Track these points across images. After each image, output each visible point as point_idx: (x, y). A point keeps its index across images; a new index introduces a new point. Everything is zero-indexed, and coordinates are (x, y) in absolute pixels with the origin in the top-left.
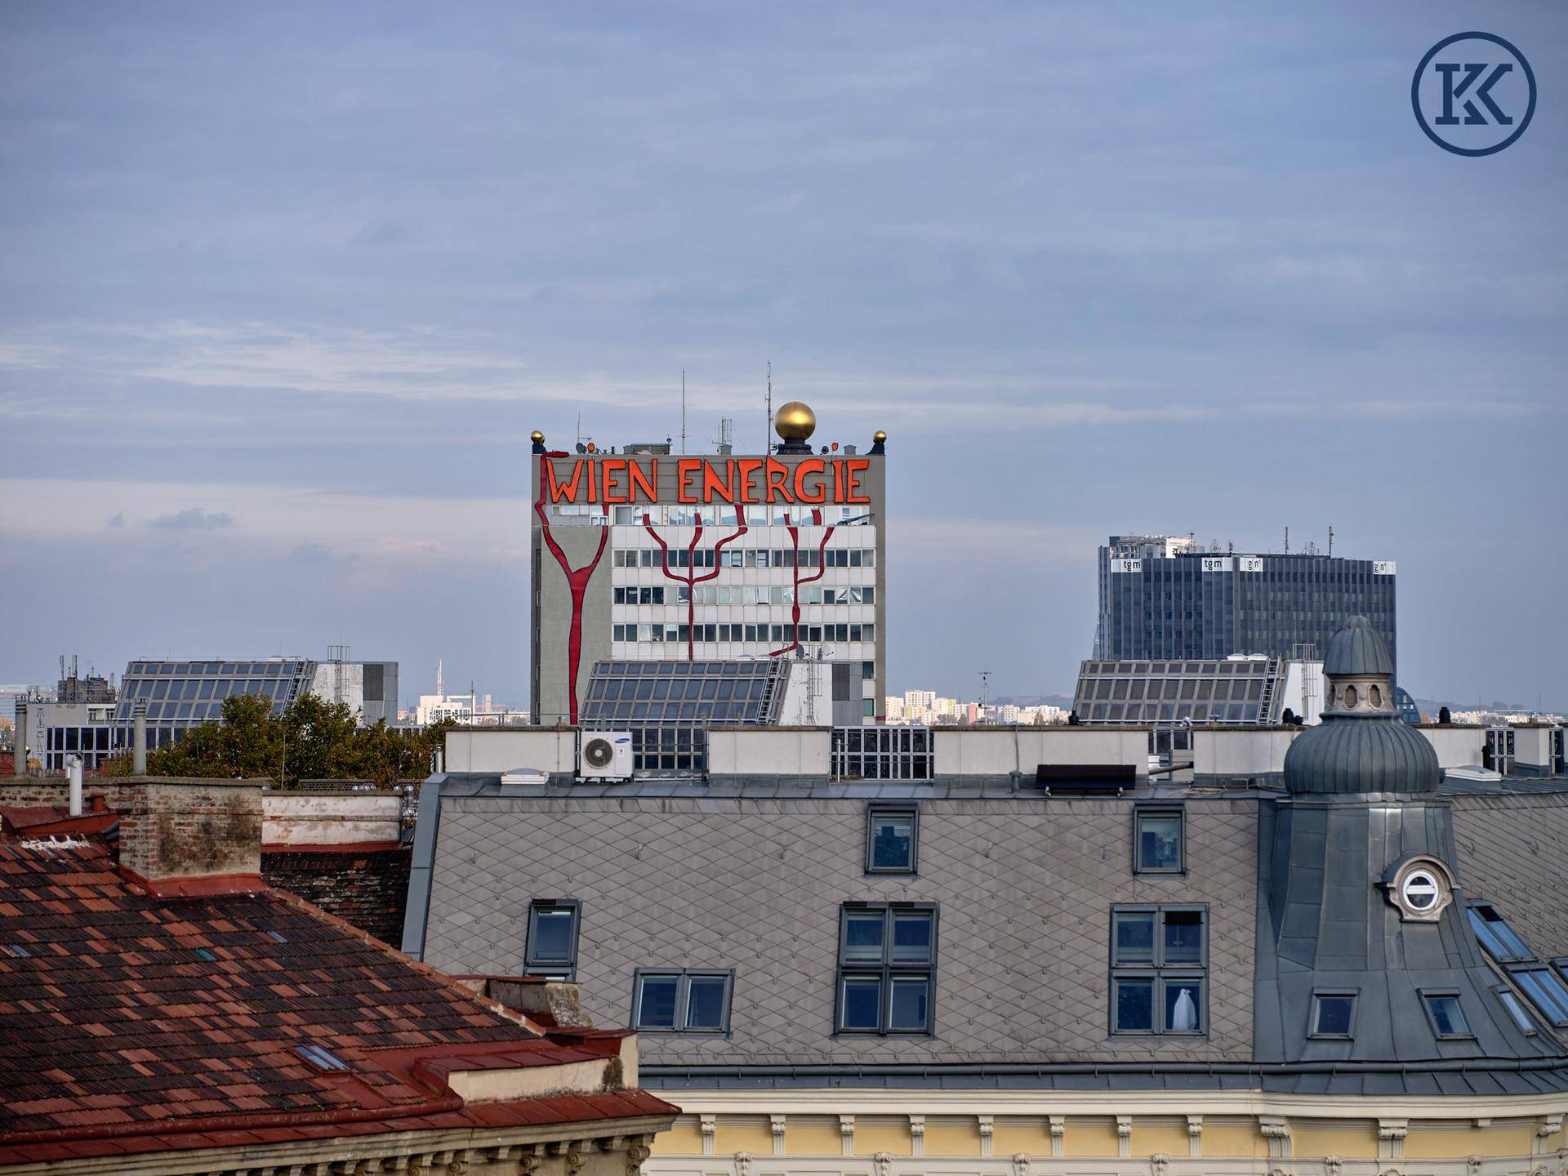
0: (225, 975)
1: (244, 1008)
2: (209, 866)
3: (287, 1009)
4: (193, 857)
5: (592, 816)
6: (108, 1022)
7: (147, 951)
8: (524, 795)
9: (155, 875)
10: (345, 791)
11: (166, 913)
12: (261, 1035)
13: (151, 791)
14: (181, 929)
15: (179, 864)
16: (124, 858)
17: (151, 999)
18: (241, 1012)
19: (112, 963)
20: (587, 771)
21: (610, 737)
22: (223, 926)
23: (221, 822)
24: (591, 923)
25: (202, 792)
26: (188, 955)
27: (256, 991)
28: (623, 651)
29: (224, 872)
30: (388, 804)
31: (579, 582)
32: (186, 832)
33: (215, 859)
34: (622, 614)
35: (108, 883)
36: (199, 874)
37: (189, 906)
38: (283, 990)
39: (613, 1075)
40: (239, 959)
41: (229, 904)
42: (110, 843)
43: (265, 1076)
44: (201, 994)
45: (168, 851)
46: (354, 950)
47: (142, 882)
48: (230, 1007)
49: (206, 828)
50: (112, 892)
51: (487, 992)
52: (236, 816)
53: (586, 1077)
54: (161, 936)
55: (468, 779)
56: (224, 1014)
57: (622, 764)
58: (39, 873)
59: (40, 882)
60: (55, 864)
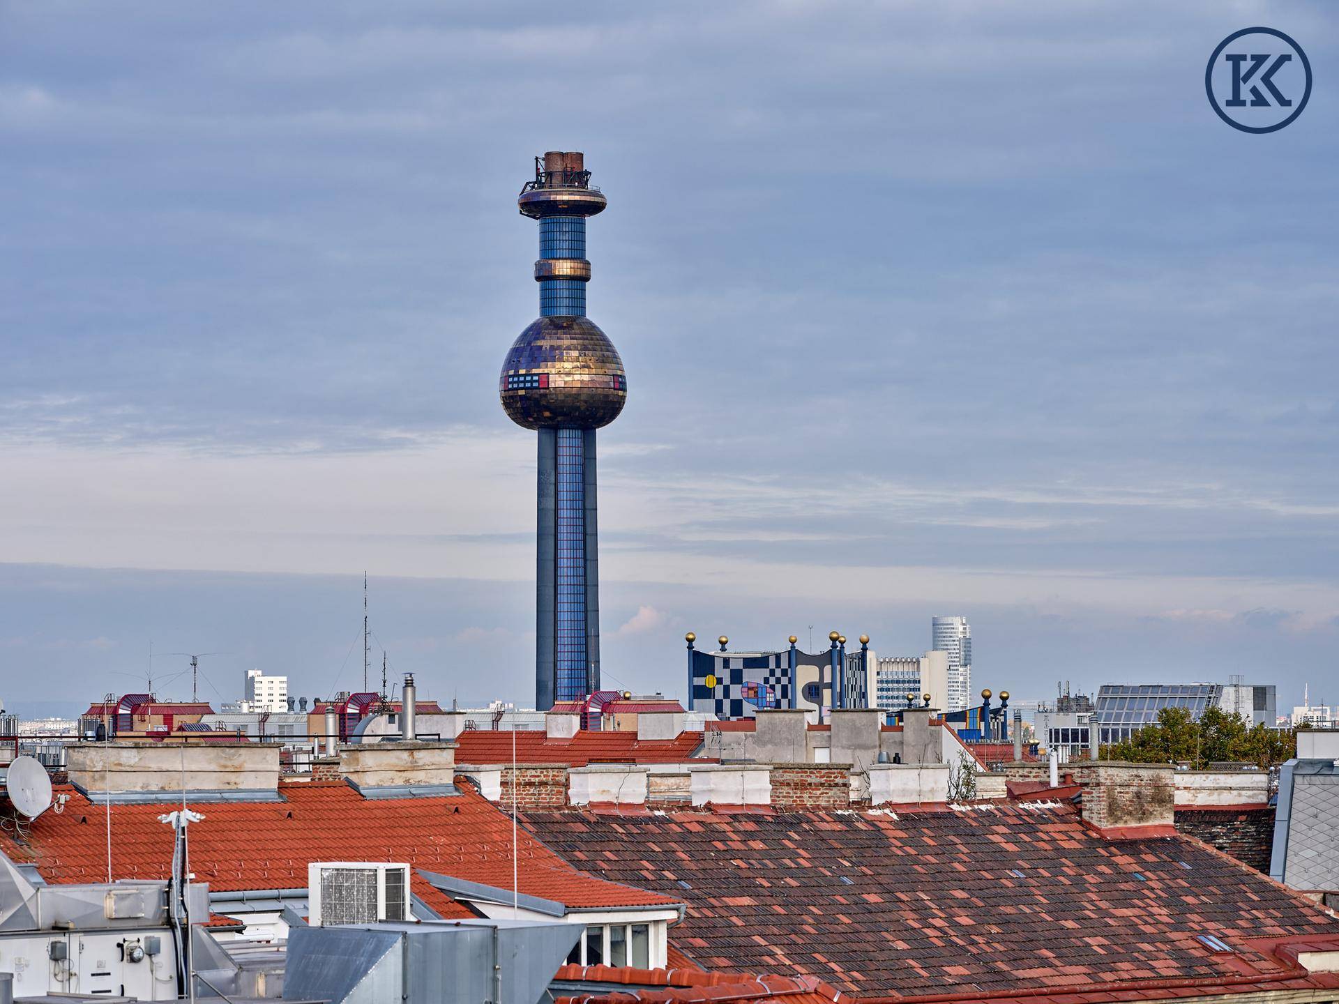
0: (1152, 889)
1: (1164, 911)
2: (1140, 820)
3: (1192, 912)
4: (1130, 813)
6: (1077, 919)
7: (1101, 874)
9: (1105, 825)
11: (1113, 849)
12: (1175, 928)
13: (1102, 771)
14: (1123, 860)
15: (1121, 818)
16: (1085, 814)
17: (1104, 905)
18: (1162, 913)
19: (1078, 882)
22: (1150, 858)
23: (1148, 791)
25: (1135, 772)
26: (1127, 876)
27: (1172, 899)
29: (1150, 823)
30: (1260, 779)
32: (1125, 797)
33: (1144, 815)
35: (1075, 830)
36: (1134, 824)
37: (1127, 845)
38: (1190, 899)
40: (1161, 880)
41: (1153, 844)
42: (1076, 806)
43: (1179, 954)
44: (1136, 901)
45: (1113, 810)
46: (1235, 874)
47: (1097, 830)
48: (1155, 910)
49: (1138, 795)
50: (1078, 836)
51: (1324, 901)
52: (1157, 787)
54: (1109, 864)
55: (1312, 763)
56: (1151, 915)
58: (1031, 824)
59: (1031, 830)
60: (1041, 818)
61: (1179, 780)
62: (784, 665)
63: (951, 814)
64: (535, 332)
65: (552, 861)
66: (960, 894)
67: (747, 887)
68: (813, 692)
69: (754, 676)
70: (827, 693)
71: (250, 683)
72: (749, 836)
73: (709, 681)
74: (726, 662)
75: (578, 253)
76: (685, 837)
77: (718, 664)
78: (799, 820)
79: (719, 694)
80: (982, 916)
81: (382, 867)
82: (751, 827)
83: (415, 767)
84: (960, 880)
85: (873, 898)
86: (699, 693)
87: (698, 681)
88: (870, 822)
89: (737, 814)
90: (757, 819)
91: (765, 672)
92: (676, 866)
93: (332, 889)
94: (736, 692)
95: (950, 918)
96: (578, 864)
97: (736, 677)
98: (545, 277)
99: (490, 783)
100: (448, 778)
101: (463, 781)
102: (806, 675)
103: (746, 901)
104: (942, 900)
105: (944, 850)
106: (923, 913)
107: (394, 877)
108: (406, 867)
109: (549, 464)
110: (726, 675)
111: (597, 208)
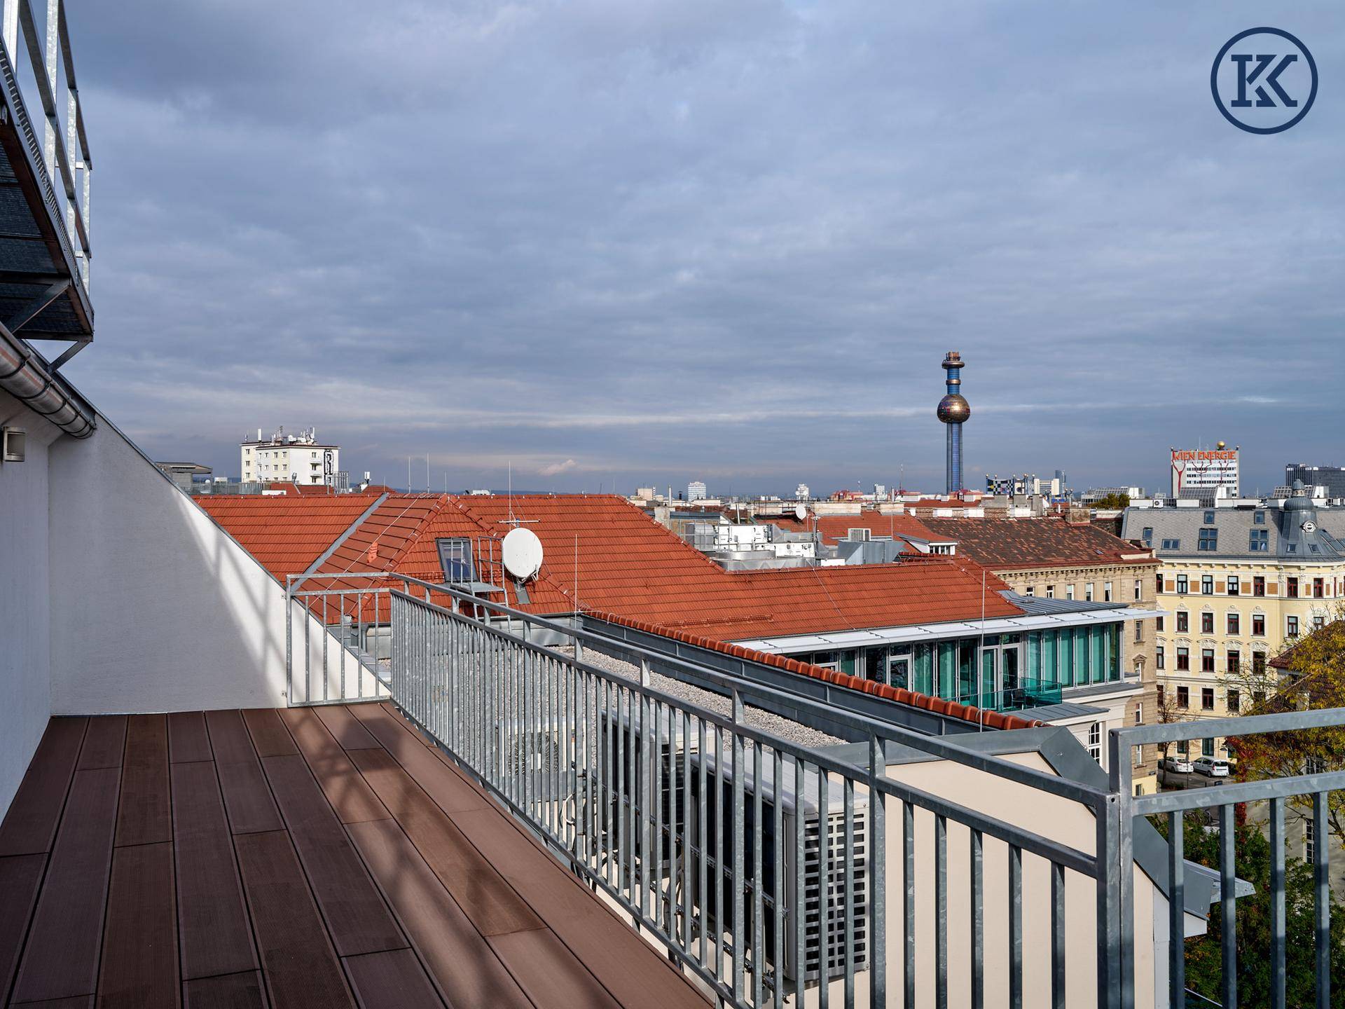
0: (1083, 539)
3: (1094, 544)
4: (1078, 520)
5: (1155, 513)
6: (1062, 546)
7: (1070, 535)
8: (1144, 510)
9: (1072, 523)
11: (1073, 529)
12: (1088, 548)
13: (1071, 509)
14: (1076, 531)
15: (1076, 521)
16: (1067, 520)
17: (1070, 542)
18: (1085, 545)
19: (1064, 537)
20: (1155, 506)
21: (1159, 501)
22: (1083, 531)
23: (1083, 515)
24: (1155, 531)
26: (1077, 535)
27: (1088, 541)
29: (1084, 522)
30: (1120, 511)
32: (1077, 516)
33: (1082, 520)
34: (1189, 479)
35: (1064, 524)
36: (1079, 522)
37: (1077, 528)
38: (1093, 541)
39: (1151, 556)
40: (1086, 536)
41: (1084, 527)
42: (1064, 517)
43: (1089, 555)
44: (1078, 542)
45: (1074, 519)
46: (1110, 537)
47: (1070, 524)
48: (1083, 544)
49: (1080, 515)
51: (1131, 543)
52: (1085, 513)
53: (1146, 556)
54: (1072, 532)
55: (1134, 507)
57: (1161, 505)
58: (1052, 522)
59: (1052, 524)
60: (1056, 521)
62: (1012, 483)
64: (947, 397)
66: (1032, 539)
67: (977, 537)
68: (1020, 489)
69: (1004, 486)
70: (1023, 490)
73: (992, 487)
74: (997, 482)
75: (957, 378)
77: (995, 482)
78: (991, 521)
79: (994, 490)
80: (1037, 545)
81: (864, 530)
82: (978, 523)
83: (894, 508)
84: (1032, 536)
85: (1009, 540)
86: (990, 490)
87: (989, 487)
88: (1009, 522)
89: (975, 520)
90: (980, 521)
91: (1007, 485)
92: (959, 532)
93: (853, 534)
94: (999, 490)
95: (1029, 545)
97: (999, 486)
98: (948, 384)
99: (914, 512)
100: (902, 511)
101: (907, 512)
102: (1018, 485)
103: (976, 540)
104: (1027, 541)
105: (1029, 528)
106: (1022, 544)
107: (866, 532)
109: (950, 432)
110: (996, 485)
111: (962, 366)
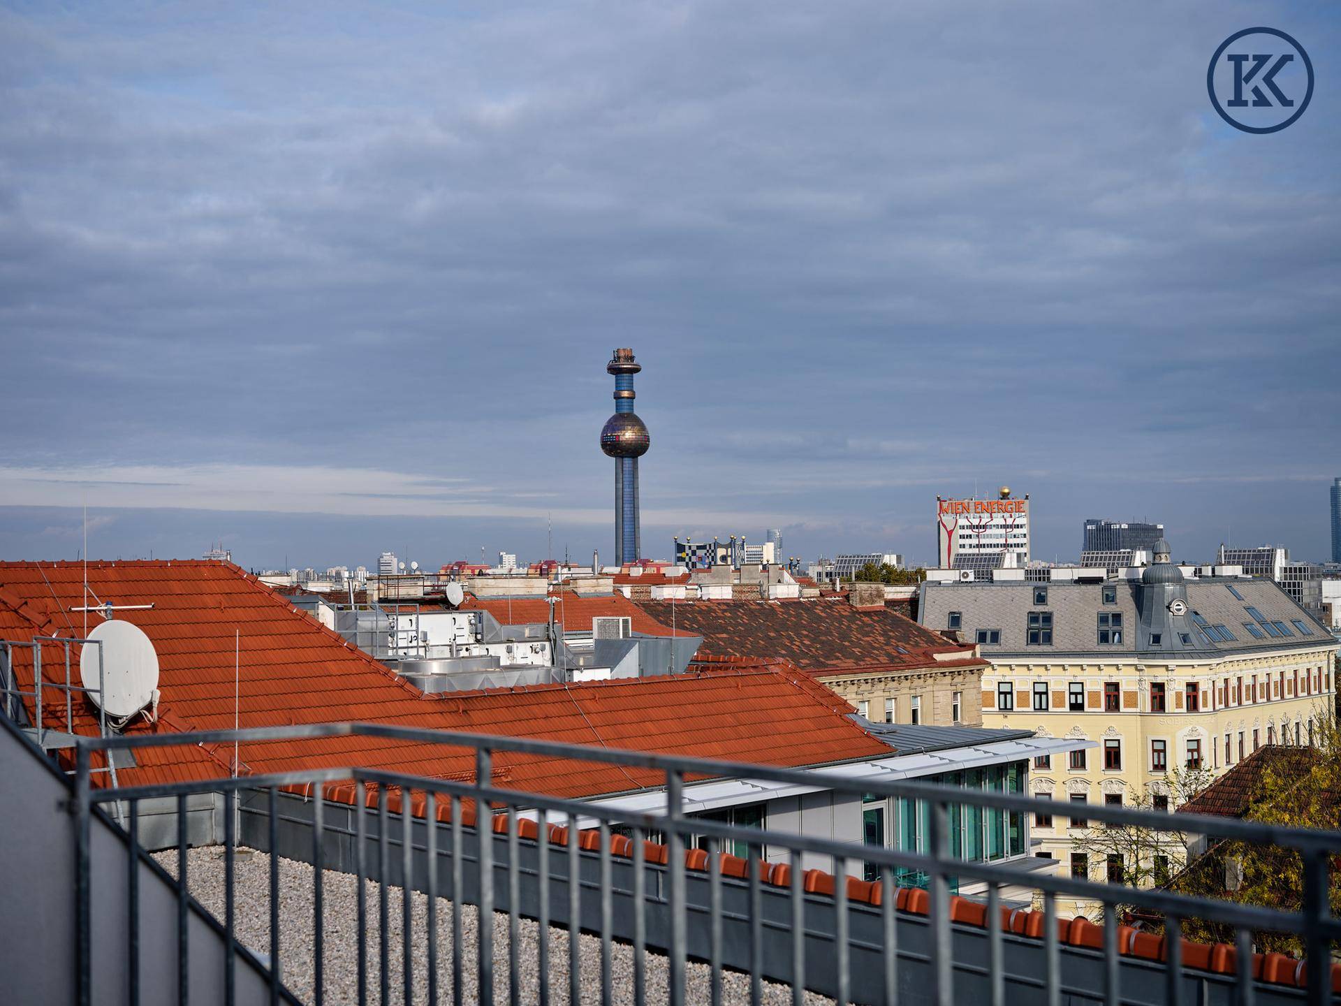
0: (877, 630)
1: (882, 638)
2: (872, 604)
3: (893, 638)
4: (868, 601)
5: (964, 591)
6: (849, 642)
7: (857, 624)
8: (947, 586)
9: (859, 606)
10: (896, 585)
11: (862, 615)
12: (886, 645)
13: (857, 585)
14: (866, 619)
15: (864, 603)
16: (851, 602)
17: (859, 636)
18: (881, 639)
19: (849, 627)
20: (962, 580)
21: (968, 571)
22: (875, 618)
23: (874, 593)
24: (964, 618)
25: (869, 585)
26: (868, 625)
27: (885, 634)
28: (962, 551)
29: (876, 605)
30: (913, 589)
31: (950, 533)
32: (866, 595)
33: (873, 602)
34: (962, 541)
35: (846, 607)
36: (869, 605)
37: (867, 613)
38: (891, 634)
39: (974, 654)
40: (881, 627)
41: (876, 613)
42: (847, 597)
43: (888, 655)
44: (871, 635)
45: (862, 600)
46: (908, 623)
47: (856, 608)
48: (879, 638)
49: (871, 594)
50: (848, 610)
51: (941, 634)
52: (878, 591)
53: (967, 655)
54: (860, 620)
55: (932, 582)
56: (877, 640)
57: (971, 578)
58: (831, 606)
59: (830, 608)
60: (834, 603)
61: (888, 589)
62: (713, 548)
63: (800, 602)
64: (615, 418)
65: (651, 621)
66: (805, 632)
67: (725, 631)
68: (724, 558)
69: (701, 553)
70: (729, 559)
71: (501, 557)
72: (725, 611)
73: (683, 555)
74: (690, 547)
75: (631, 389)
76: (701, 612)
77: (687, 548)
78: (743, 604)
79: (687, 560)
80: (813, 641)
81: (621, 619)
82: (725, 607)
83: (598, 586)
84: (805, 627)
85: (772, 634)
86: (681, 559)
87: (679, 555)
88: (770, 606)
89: (720, 603)
90: (727, 605)
91: (705, 551)
92: (698, 622)
93: (600, 626)
94: (694, 559)
95: (801, 642)
96: (660, 622)
97: (694, 553)
98: (617, 397)
99: (627, 591)
100: (611, 590)
101: (617, 591)
102: (721, 552)
103: (725, 635)
104: (798, 635)
105: (798, 616)
106: (792, 640)
107: (625, 622)
108: (630, 618)
109: (620, 470)
110: (690, 552)
111: (637, 370)
